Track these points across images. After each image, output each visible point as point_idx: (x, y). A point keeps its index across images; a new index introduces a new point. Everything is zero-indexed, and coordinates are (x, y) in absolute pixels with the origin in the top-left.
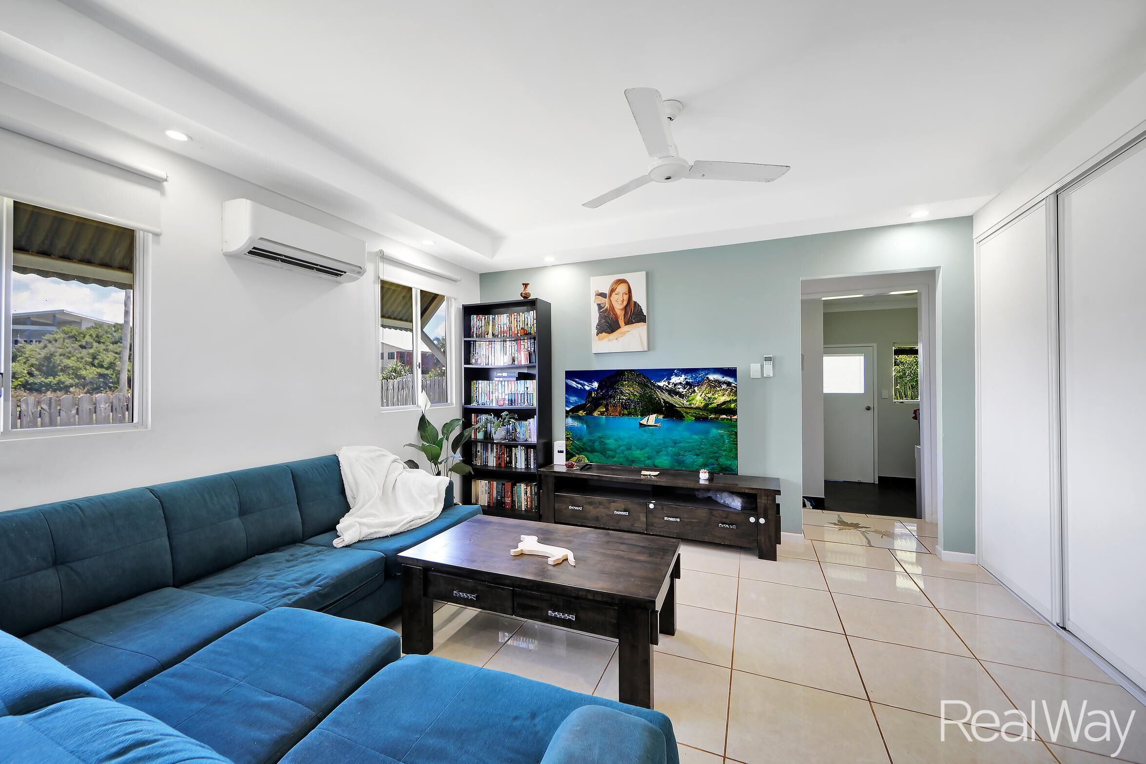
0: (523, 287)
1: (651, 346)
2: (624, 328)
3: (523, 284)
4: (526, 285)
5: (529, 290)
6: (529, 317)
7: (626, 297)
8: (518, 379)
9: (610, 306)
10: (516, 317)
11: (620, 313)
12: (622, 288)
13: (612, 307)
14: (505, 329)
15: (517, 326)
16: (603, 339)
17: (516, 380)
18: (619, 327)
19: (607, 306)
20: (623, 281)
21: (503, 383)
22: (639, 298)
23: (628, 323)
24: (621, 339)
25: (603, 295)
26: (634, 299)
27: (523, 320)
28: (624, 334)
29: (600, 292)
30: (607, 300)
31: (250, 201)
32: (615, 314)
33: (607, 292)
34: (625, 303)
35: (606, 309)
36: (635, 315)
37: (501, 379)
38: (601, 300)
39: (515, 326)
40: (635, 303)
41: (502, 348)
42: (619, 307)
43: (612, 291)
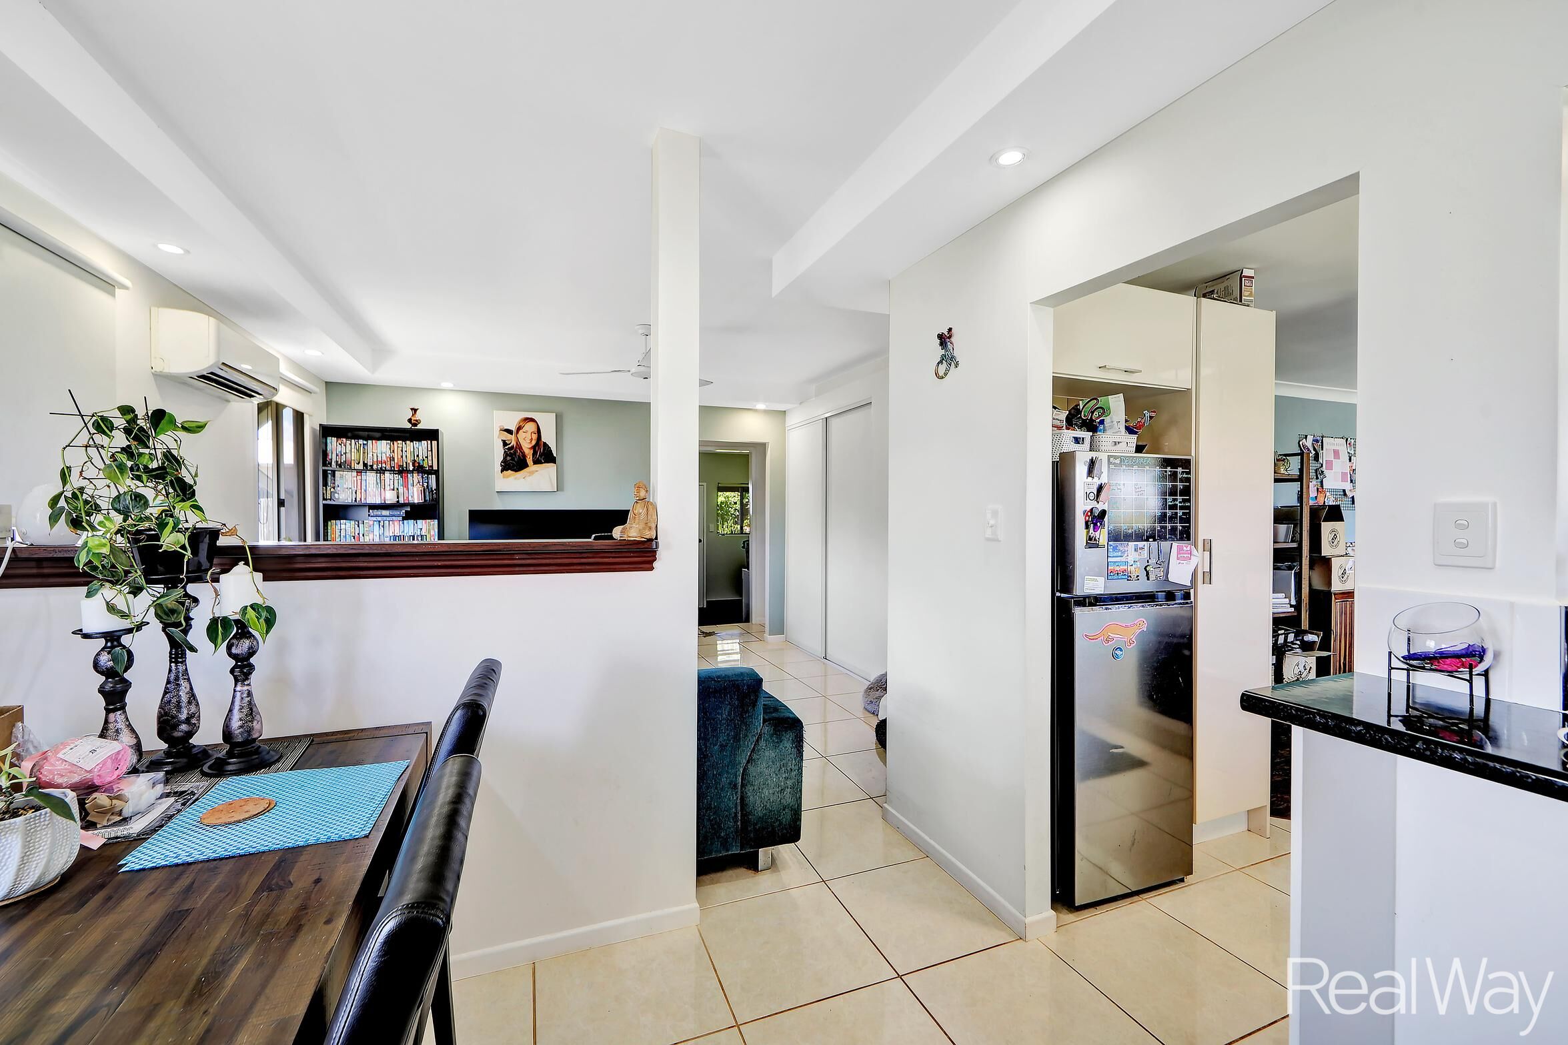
0: (411, 413)
1: (560, 487)
2: (532, 467)
3: (412, 409)
4: (415, 410)
5: (418, 416)
6: (420, 448)
7: (535, 437)
8: (404, 519)
9: (517, 443)
10: (400, 446)
11: (529, 453)
12: (530, 427)
13: (519, 446)
14: (384, 458)
15: (402, 457)
16: (508, 477)
17: (403, 520)
18: (526, 466)
19: (514, 443)
20: (532, 420)
21: (382, 524)
22: (549, 438)
23: (536, 462)
24: (529, 479)
25: (509, 432)
26: (543, 439)
27: (412, 450)
28: (532, 473)
29: (505, 428)
30: (513, 437)
31: (215, 320)
32: (523, 453)
33: (514, 429)
34: (534, 442)
35: (513, 447)
36: (545, 455)
37: (379, 519)
38: (507, 436)
39: (399, 457)
40: (545, 443)
41: (379, 481)
42: (527, 447)
43: (519, 429)
